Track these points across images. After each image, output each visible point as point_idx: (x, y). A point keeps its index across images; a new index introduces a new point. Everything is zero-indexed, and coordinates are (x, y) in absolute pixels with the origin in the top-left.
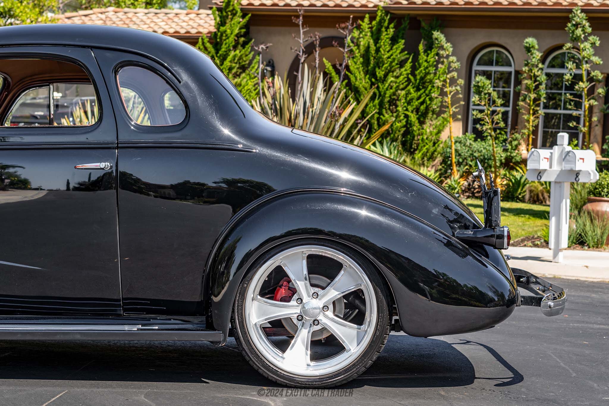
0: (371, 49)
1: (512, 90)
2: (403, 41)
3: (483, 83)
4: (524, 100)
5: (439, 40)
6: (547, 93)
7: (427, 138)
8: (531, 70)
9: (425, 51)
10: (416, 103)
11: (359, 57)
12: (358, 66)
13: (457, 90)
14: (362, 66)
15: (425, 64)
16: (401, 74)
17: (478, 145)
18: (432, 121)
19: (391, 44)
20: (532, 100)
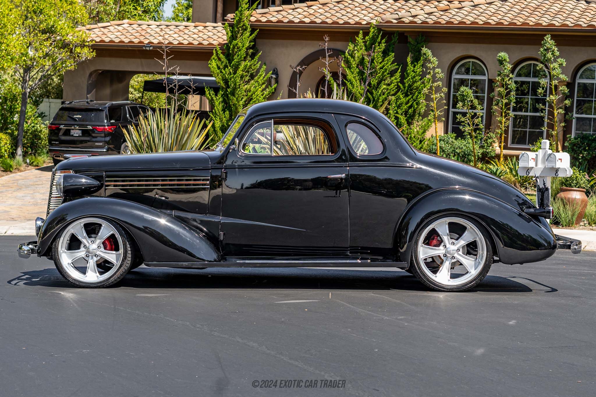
0: (365, 60)
1: (486, 95)
2: (394, 54)
3: (467, 92)
4: (497, 104)
5: (427, 55)
6: (516, 98)
7: (414, 137)
8: (503, 79)
9: (412, 63)
10: (405, 107)
11: (356, 68)
12: (355, 75)
13: (441, 96)
14: (358, 76)
15: (413, 74)
16: (391, 83)
17: (458, 143)
18: (418, 122)
19: (383, 56)
20: (504, 104)
